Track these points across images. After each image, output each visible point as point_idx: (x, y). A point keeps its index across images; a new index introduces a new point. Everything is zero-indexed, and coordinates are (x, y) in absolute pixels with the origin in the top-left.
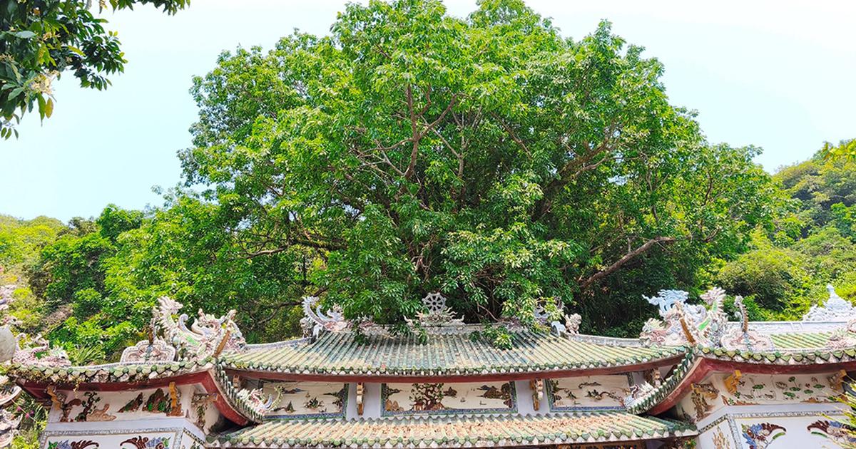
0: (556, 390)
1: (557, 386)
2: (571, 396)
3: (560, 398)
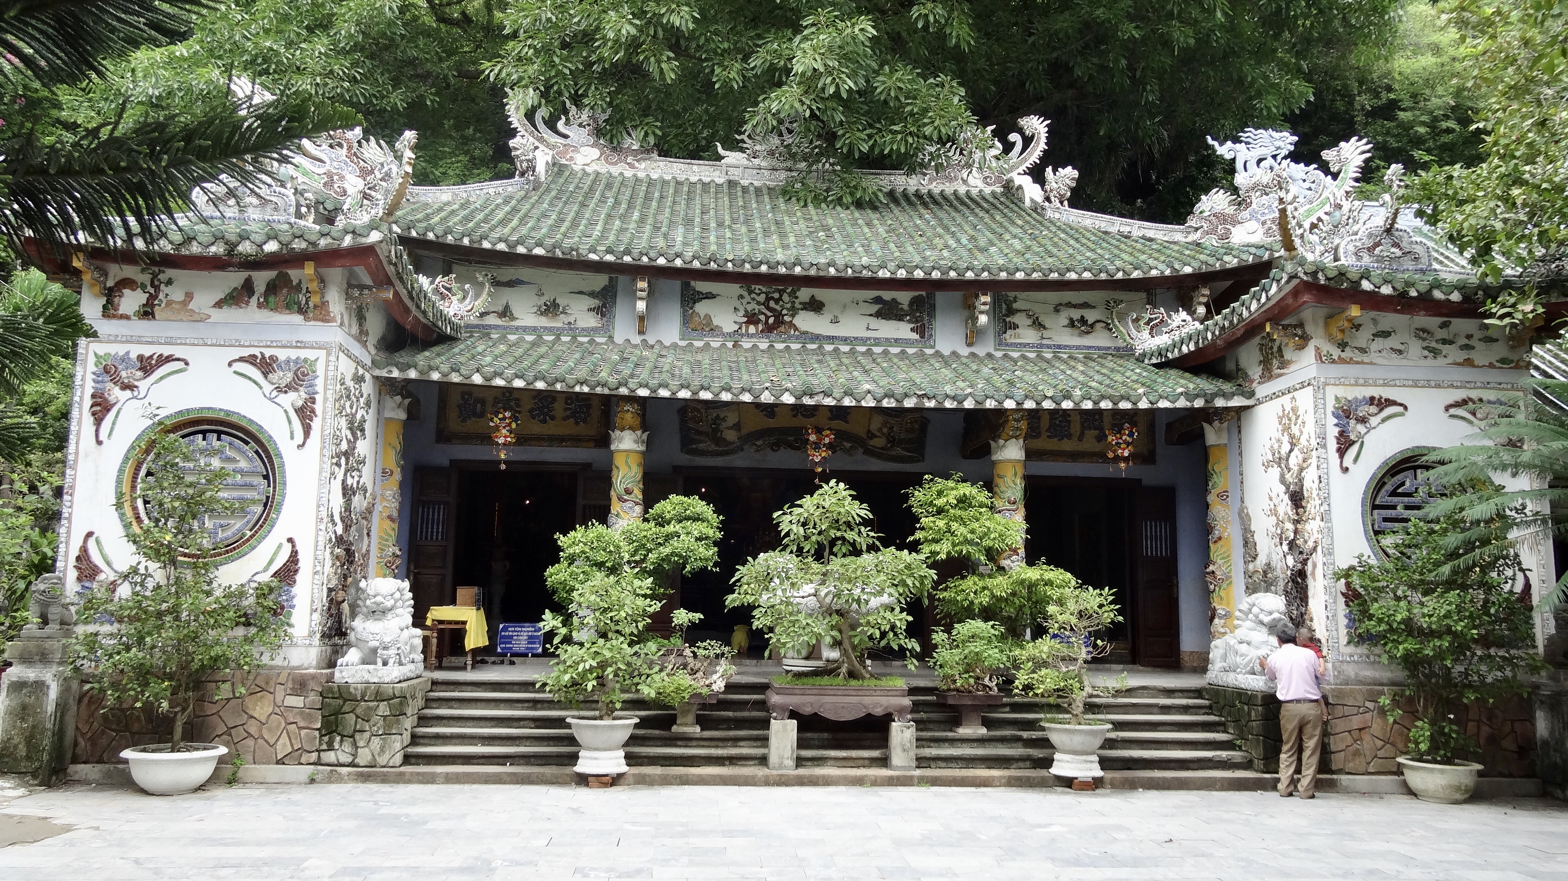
0: (1011, 312)
1: (1015, 306)
2: (1038, 325)
3: (1015, 327)
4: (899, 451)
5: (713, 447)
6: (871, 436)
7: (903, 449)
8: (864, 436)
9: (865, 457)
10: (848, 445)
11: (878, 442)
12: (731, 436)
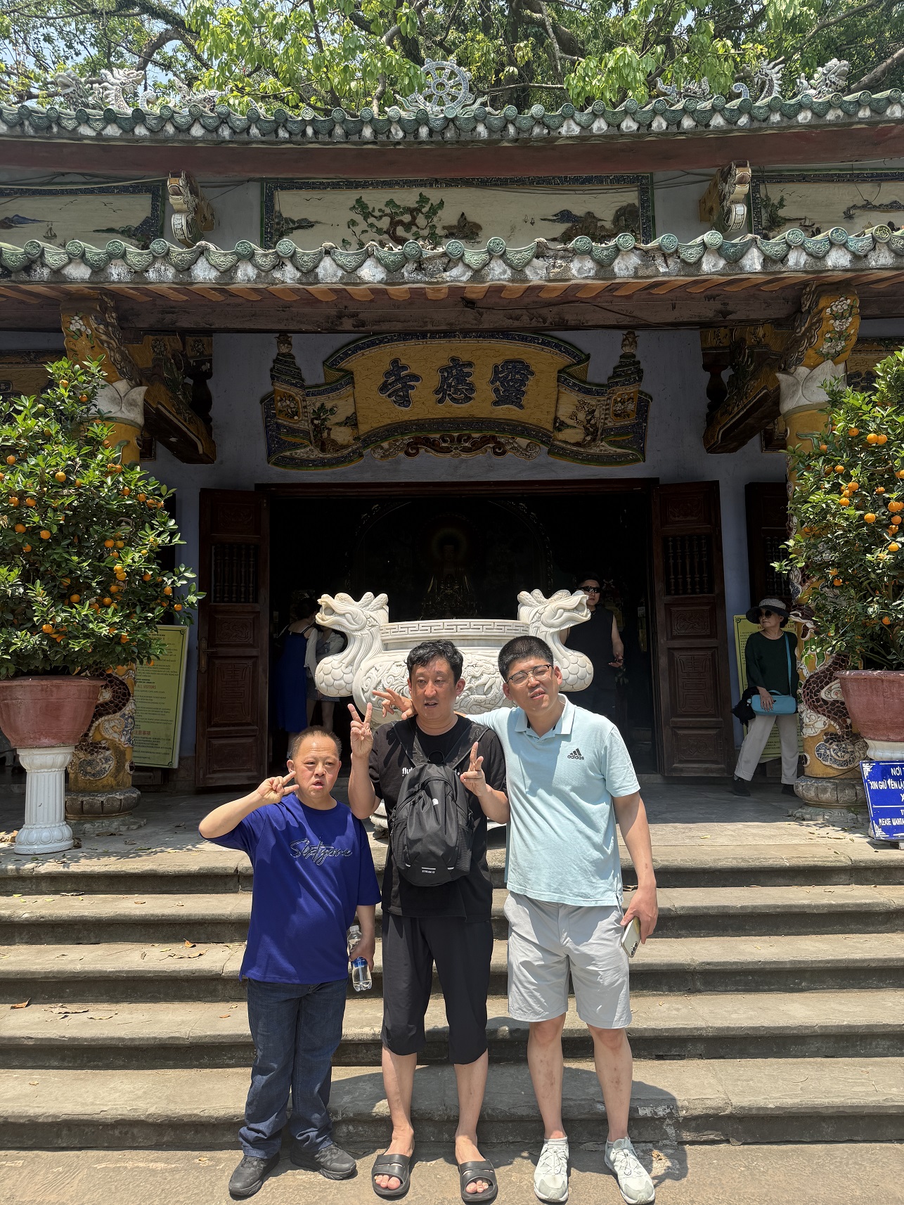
4: (604, 448)
5: (316, 454)
6: (560, 425)
7: (611, 443)
8: (549, 427)
9: (551, 459)
10: (523, 442)
11: (572, 435)
12: (342, 435)
